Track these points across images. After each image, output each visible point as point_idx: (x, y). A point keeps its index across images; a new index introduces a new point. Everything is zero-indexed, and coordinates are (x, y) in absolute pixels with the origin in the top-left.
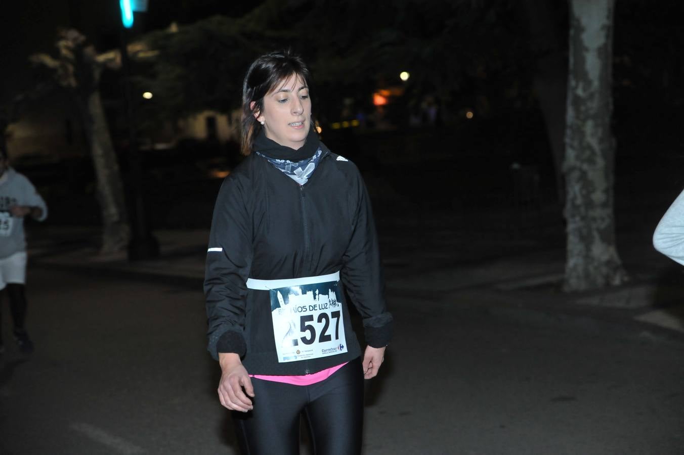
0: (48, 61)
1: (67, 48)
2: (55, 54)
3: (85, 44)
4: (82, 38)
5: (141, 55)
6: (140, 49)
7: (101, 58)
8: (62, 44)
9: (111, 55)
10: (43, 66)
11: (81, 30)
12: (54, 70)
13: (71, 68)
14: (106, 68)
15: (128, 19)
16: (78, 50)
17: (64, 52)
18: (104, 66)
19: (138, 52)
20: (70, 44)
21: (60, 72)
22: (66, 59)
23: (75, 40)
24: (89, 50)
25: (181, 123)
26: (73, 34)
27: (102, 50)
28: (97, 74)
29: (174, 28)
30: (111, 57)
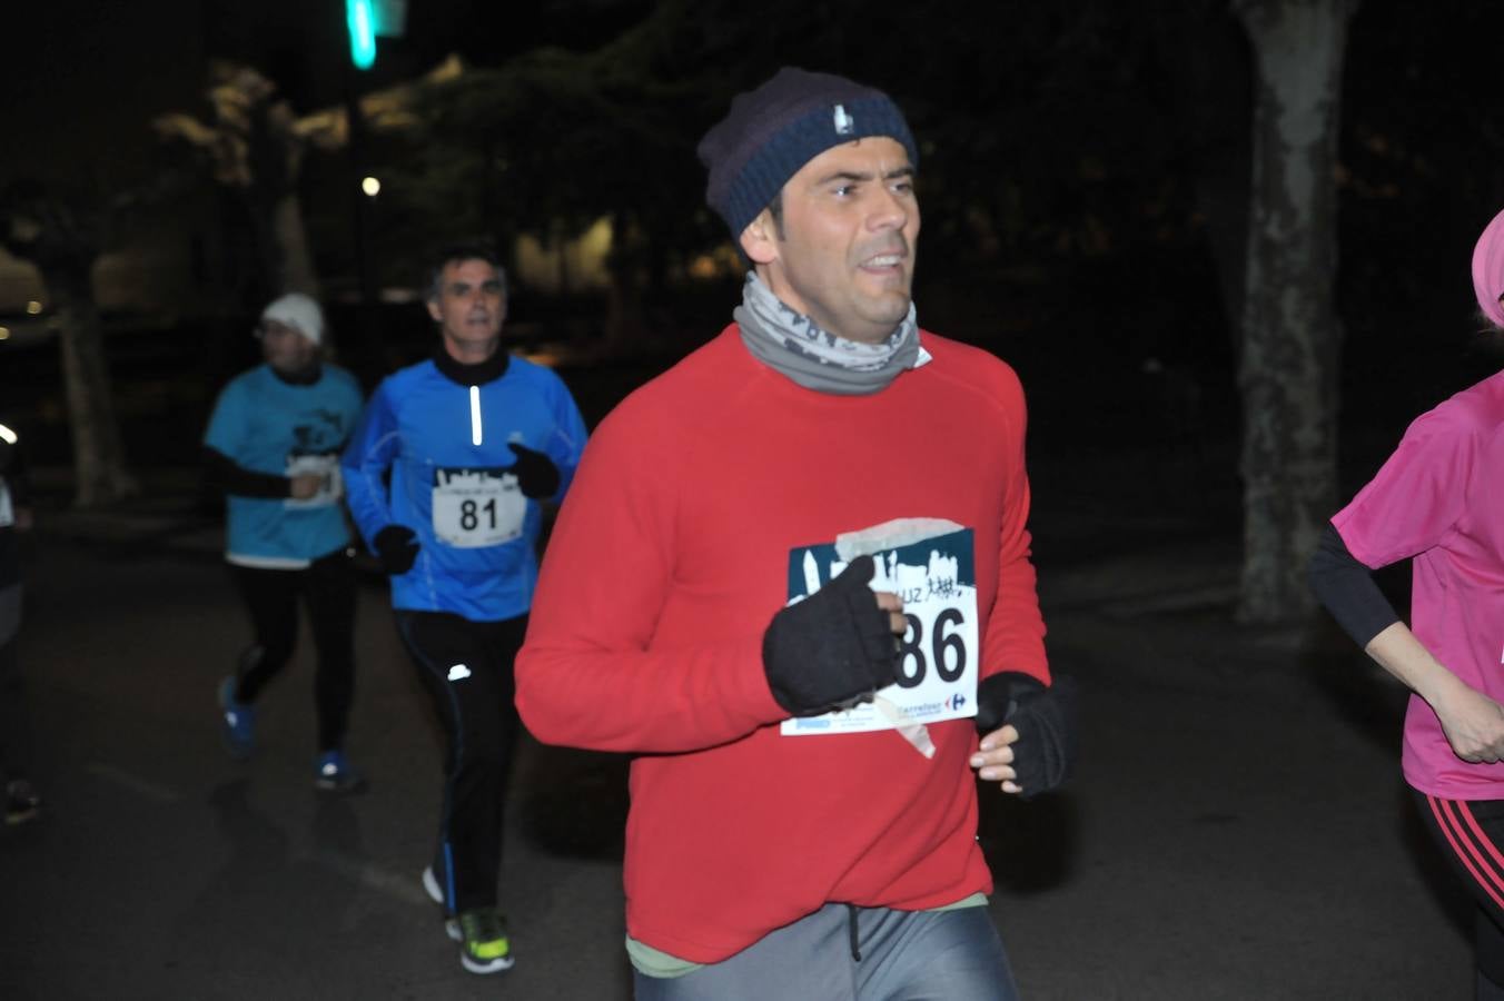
0: (192, 129)
1: (234, 104)
2: (208, 116)
3: (274, 98)
4: (267, 87)
5: (387, 121)
6: (386, 109)
7: (305, 126)
8: (222, 94)
9: (320, 121)
10: (182, 141)
11: (268, 71)
12: (205, 149)
13: (241, 149)
14: (312, 148)
15: (364, 50)
16: (257, 113)
17: (226, 112)
18: (309, 142)
19: (382, 113)
20: (243, 99)
21: (218, 153)
22: (227, 127)
23: (252, 90)
24: (280, 112)
26: (250, 77)
27: (303, 111)
28: (294, 160)
29: (451, 69)
30: (329, 125)
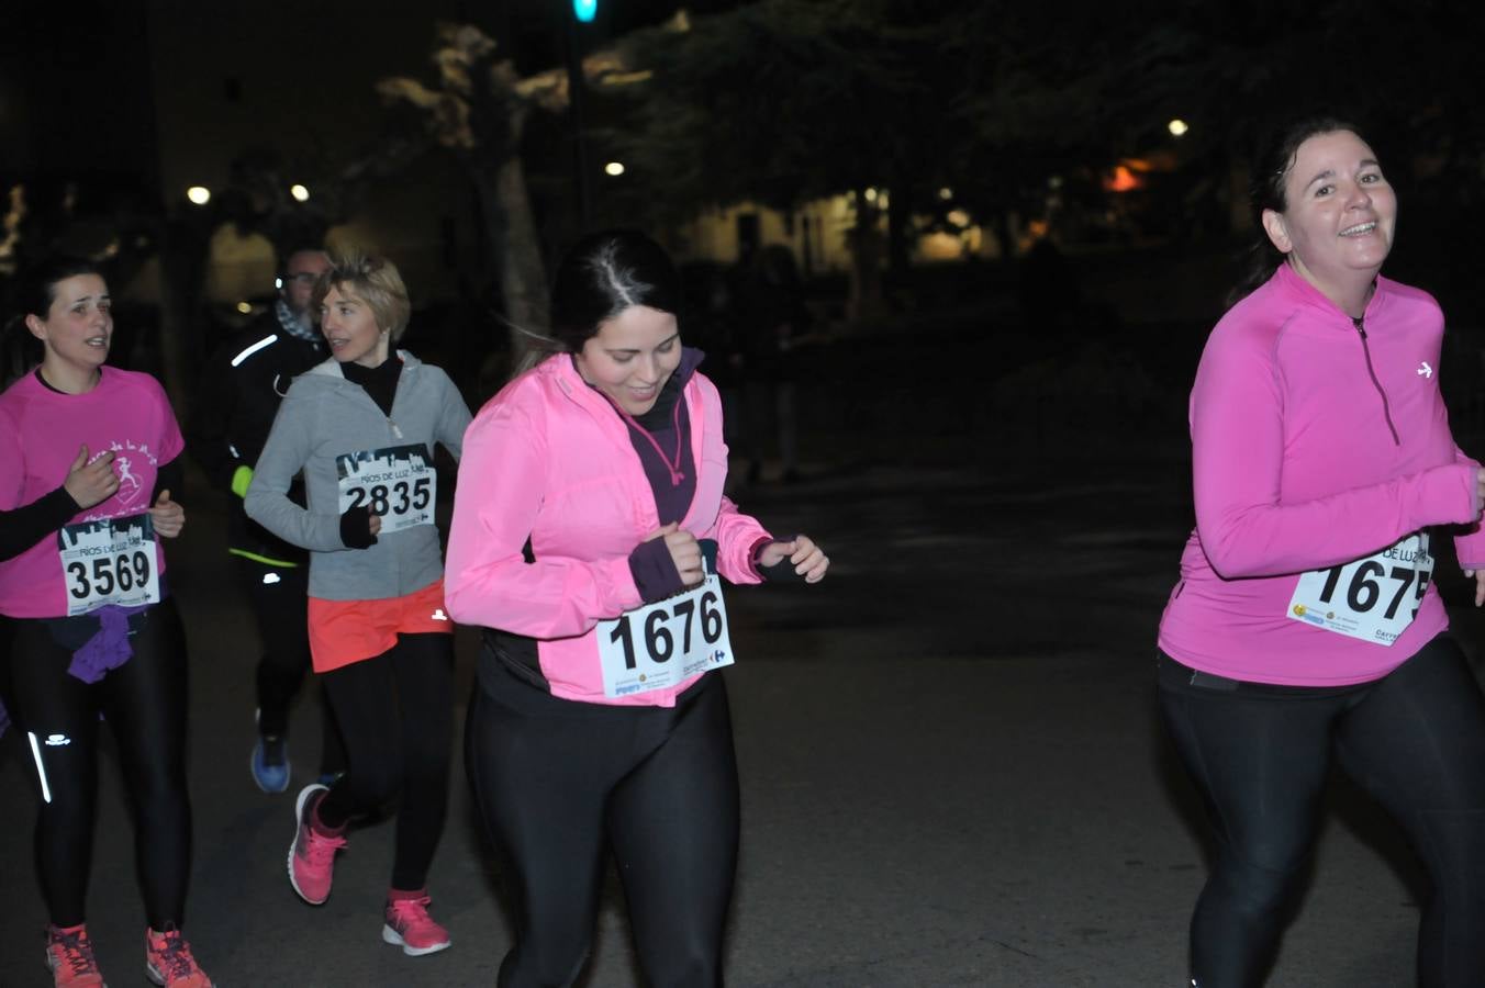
0: (416, 92)
1: (457, 64)
2: (432, 79)
3: (496, 56)
4: (490, 44)
5: (610, 80)
6: (608, 68)
7: (527, 87)
8: (446, 55)
9: (547, 81)
10: (405, 102)
11: (487, 28)
12: (428, 113)
13: (463, 109)
14: (536, 108)
16: (478, 70)
17: (450, 73)
18: (532, 101)
19: (606, 73)
20: (463, 56)
21: (441, 116)
22: (454, 90)
23: (473, 47)
24: (502, 70)
25: (685, 231)
26: (470, 35)
27: (527, 71)
28: (517, 121)
29: (681, 22)
30: (550, 84)
